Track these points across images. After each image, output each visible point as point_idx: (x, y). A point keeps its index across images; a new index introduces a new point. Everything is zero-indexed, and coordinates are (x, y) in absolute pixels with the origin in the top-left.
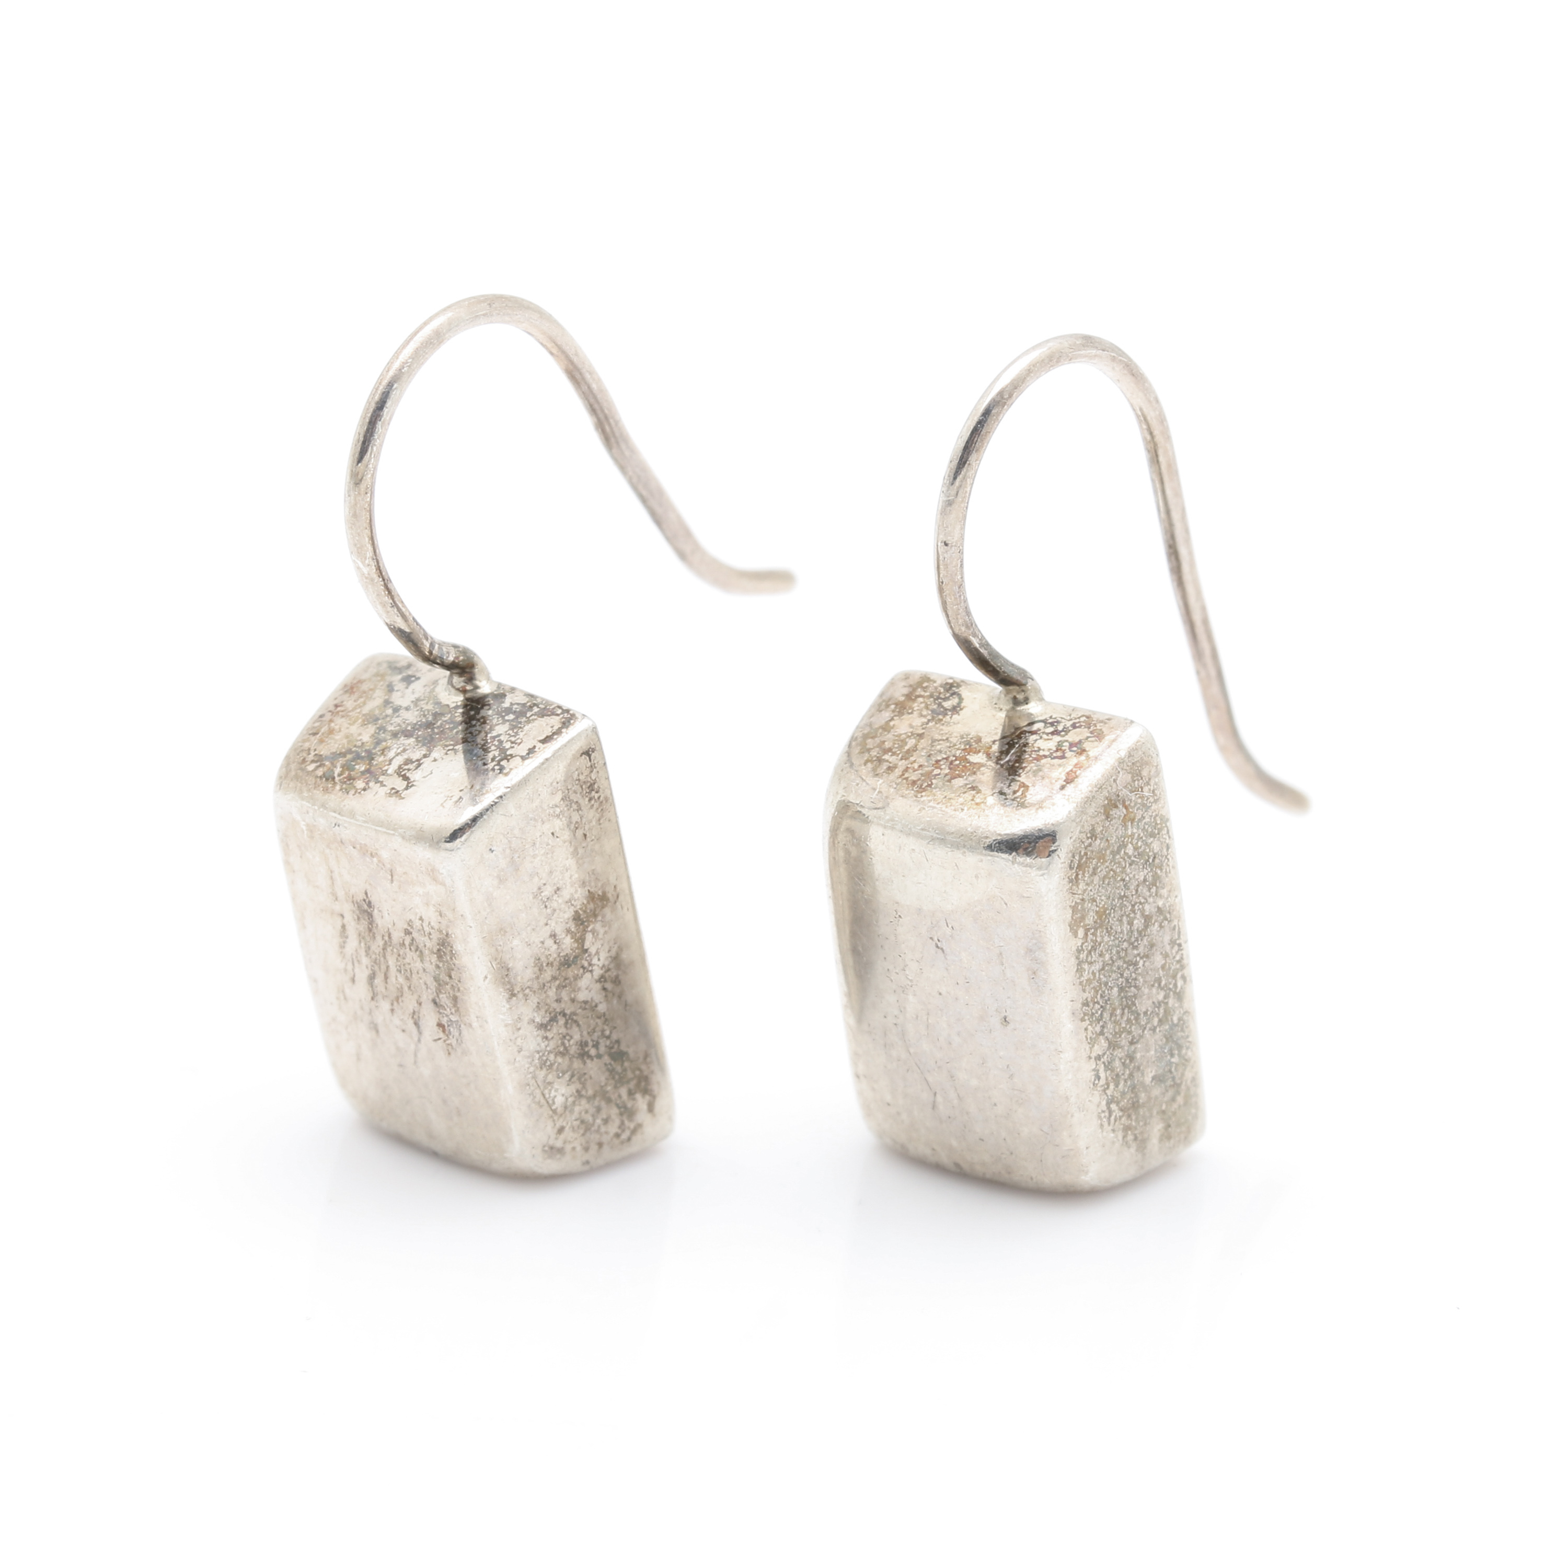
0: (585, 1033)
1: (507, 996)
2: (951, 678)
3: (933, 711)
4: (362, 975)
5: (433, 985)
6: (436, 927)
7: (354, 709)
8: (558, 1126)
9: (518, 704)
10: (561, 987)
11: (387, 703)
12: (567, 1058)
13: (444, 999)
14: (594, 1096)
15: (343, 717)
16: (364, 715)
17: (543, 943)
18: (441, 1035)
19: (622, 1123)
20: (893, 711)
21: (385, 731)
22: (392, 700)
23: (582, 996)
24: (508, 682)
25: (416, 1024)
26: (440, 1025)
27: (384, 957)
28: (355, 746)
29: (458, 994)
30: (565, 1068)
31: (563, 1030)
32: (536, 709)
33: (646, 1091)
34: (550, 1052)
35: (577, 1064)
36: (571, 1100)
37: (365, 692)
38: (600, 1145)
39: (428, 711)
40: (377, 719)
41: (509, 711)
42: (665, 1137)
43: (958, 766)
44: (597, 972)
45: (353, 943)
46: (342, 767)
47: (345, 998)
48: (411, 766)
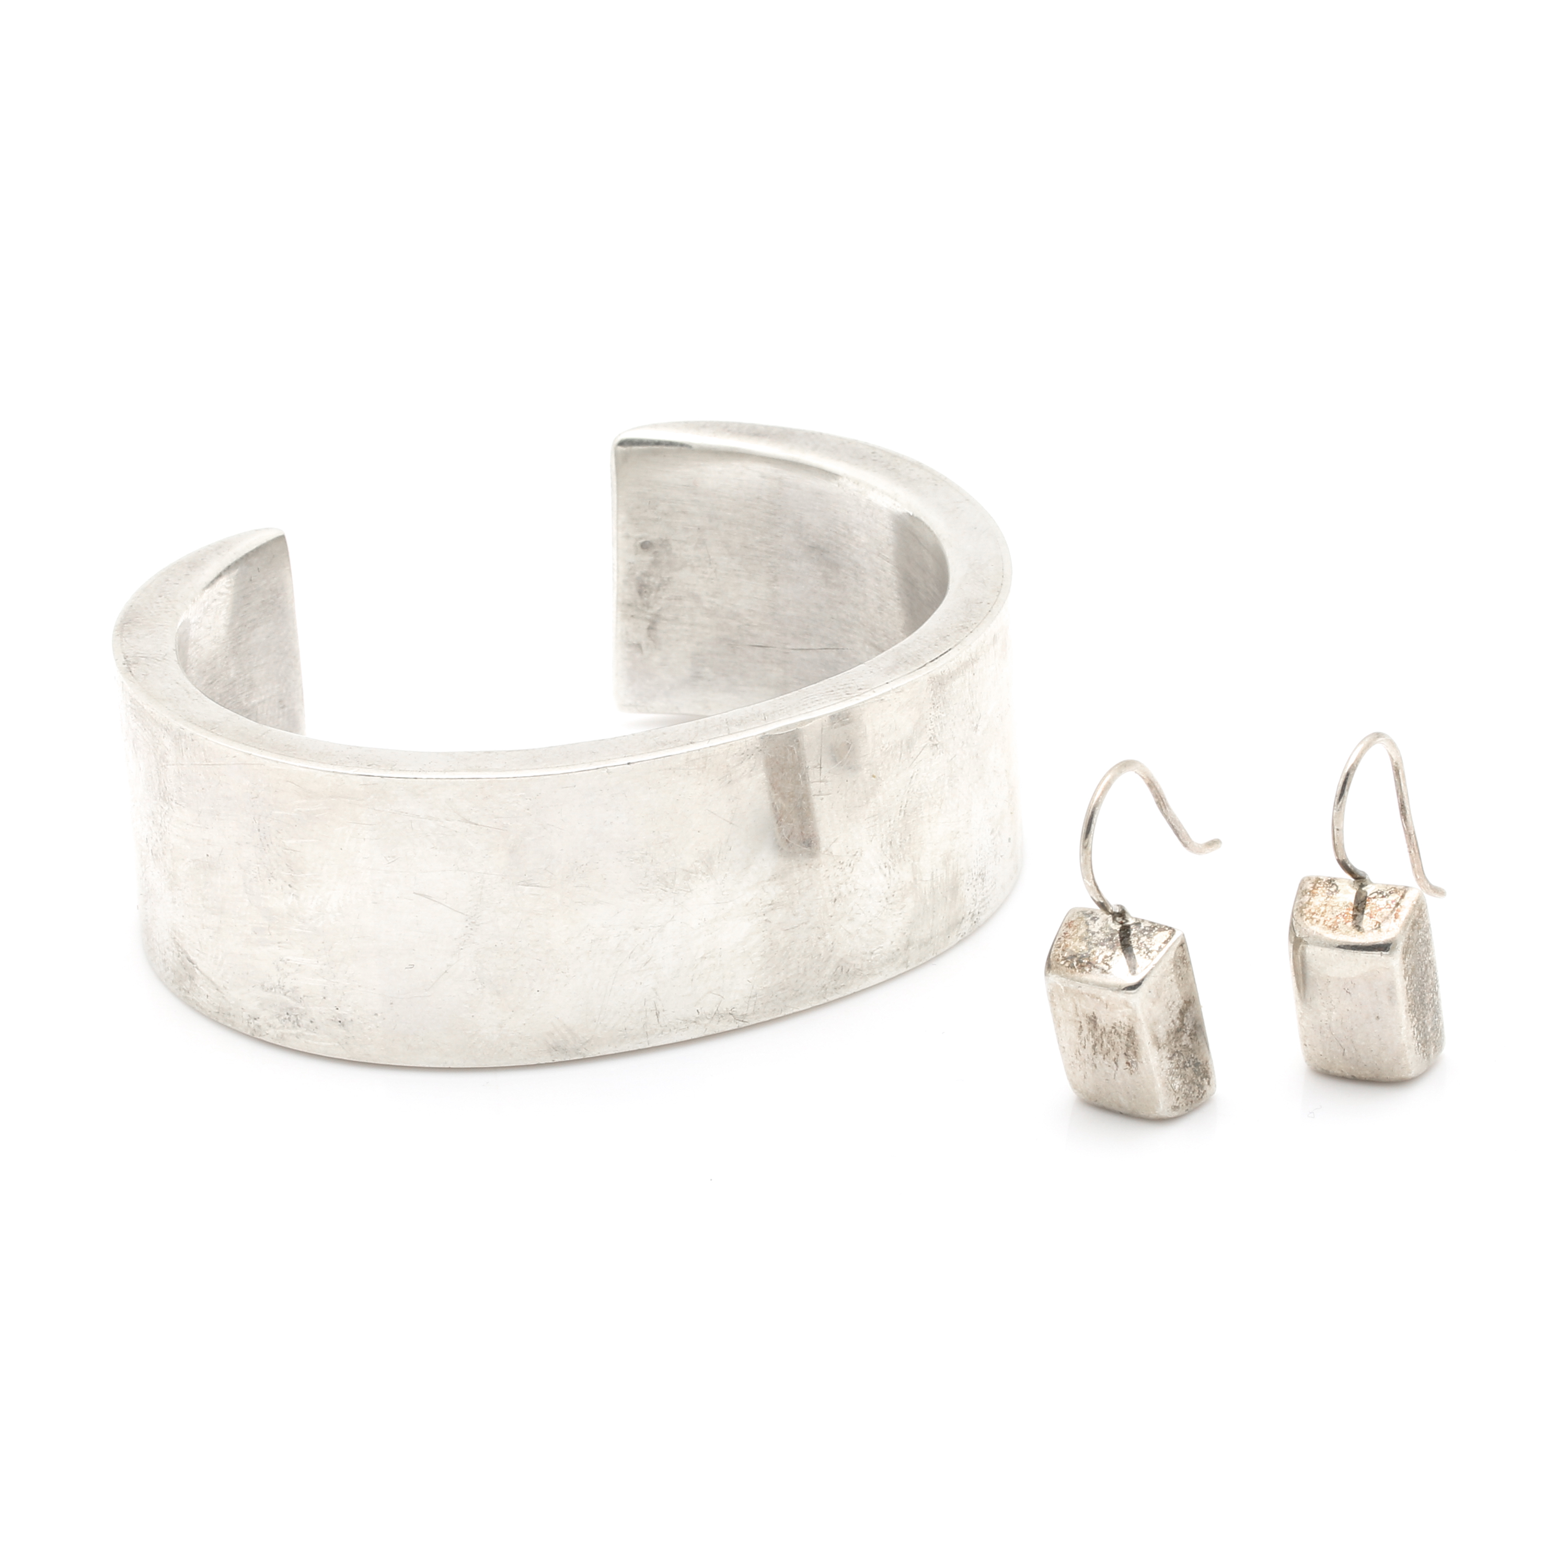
0: (1185, 1058)
1: (1157, 1048)
2: (1329, 877)
3: (1327, 893)
4: (1089, 1045)
5: (1125, 1048)
6: (1127, 1025)
7: (1073, 935)
8: (1177, 1097)
9: (1148, 927)
10: (1176, 1041)
11: (1088, 930)
12: (1179, 1069)
13: (1130, 1053)
14: (1189, 1083)
15: (1069, 938)
16: (1079, 937)
17: (1169, 1025)
18: (1128, 1067)
19: (1199, 1091)
20: (1310, 895)
21: (1091, 944)
22: (1090, 929)
23: (1183, 1044)
24: (1141, 917)
25: (1116, 1063)
26: (1128, 1063)
27: (1101, 1037)
28: (1080, 952)
29: (1137, 1050)
30: (1179, 1073)
31: (1177, 1059)
32: (1156, 929)
33: (1207, 1077)
34: (1173, 1068)
35: (1183, 1071)
36: (1181, 1086)
37: (1076, 926)
38: (1192, 1102)
39: (1108, 933)
40: (1086, 939)
41: (1144, 930)
42: (1214, 1093)
43: (1346, 917)
44: (1188, 1032)
45: (1085, 1033)
46: (1077, 961)
47: (1080, 1054)
48: (1109, 959)
